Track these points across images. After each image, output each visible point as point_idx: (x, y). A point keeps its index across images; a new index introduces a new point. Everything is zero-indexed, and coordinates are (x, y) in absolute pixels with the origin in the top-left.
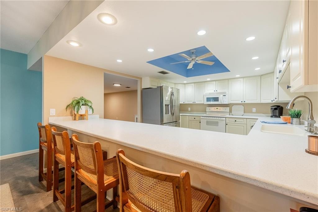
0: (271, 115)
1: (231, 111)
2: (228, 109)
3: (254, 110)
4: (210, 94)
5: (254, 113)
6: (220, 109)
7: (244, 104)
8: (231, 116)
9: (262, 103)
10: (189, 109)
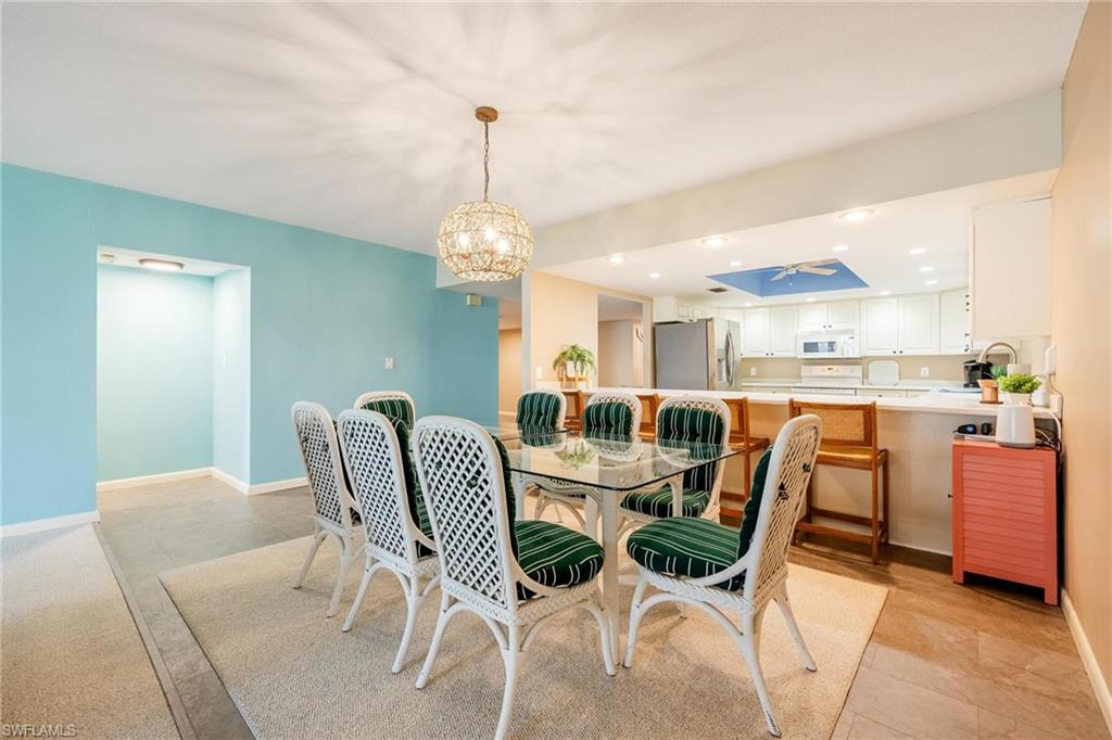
0: (964, 382)
1: (865, 376)
2: (858, 370)
3: (925, 371)
4: (813, 333)
5: (925, 378)
6: (838, 371)
7: (898, 358)
8: (865, 387)
9: (944, 356)
10: (753, 371)
